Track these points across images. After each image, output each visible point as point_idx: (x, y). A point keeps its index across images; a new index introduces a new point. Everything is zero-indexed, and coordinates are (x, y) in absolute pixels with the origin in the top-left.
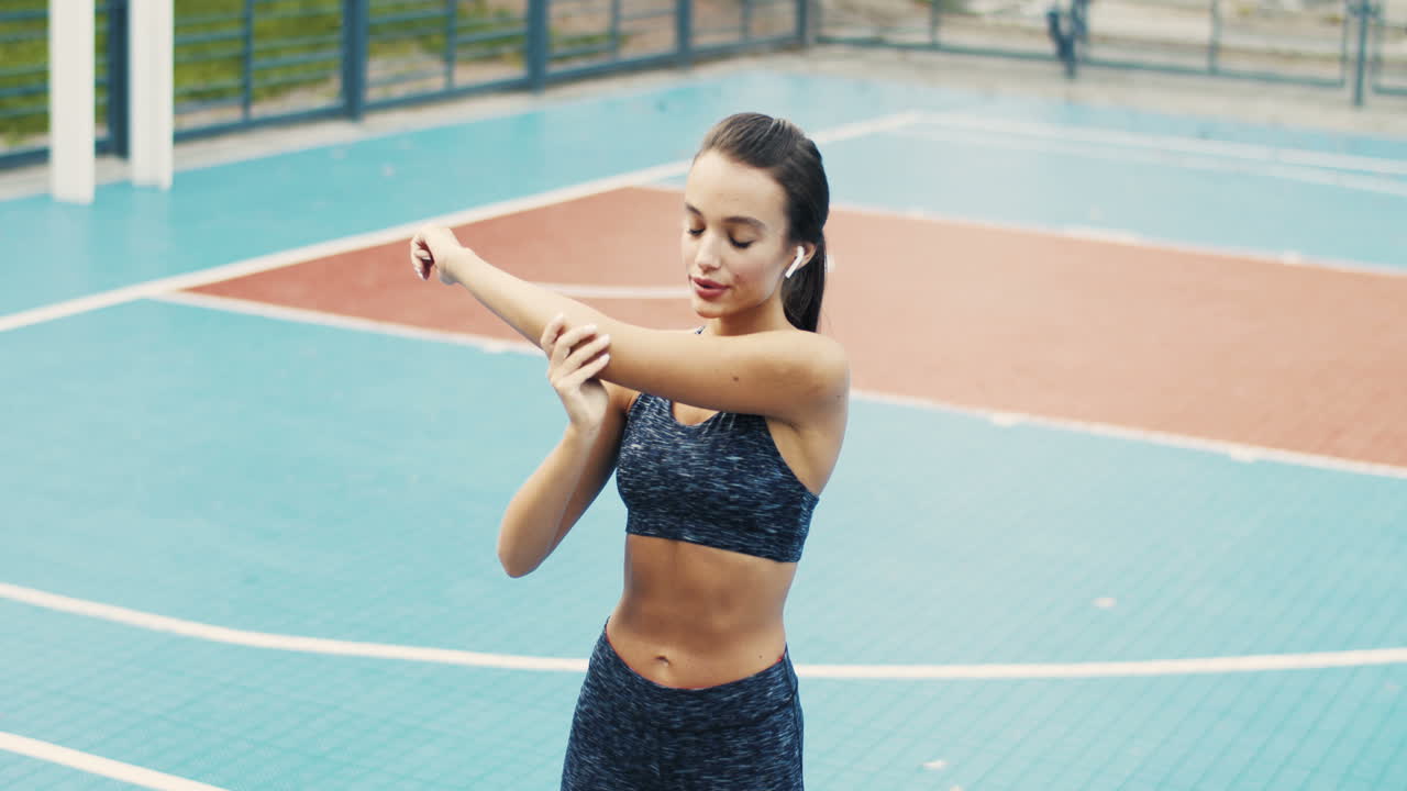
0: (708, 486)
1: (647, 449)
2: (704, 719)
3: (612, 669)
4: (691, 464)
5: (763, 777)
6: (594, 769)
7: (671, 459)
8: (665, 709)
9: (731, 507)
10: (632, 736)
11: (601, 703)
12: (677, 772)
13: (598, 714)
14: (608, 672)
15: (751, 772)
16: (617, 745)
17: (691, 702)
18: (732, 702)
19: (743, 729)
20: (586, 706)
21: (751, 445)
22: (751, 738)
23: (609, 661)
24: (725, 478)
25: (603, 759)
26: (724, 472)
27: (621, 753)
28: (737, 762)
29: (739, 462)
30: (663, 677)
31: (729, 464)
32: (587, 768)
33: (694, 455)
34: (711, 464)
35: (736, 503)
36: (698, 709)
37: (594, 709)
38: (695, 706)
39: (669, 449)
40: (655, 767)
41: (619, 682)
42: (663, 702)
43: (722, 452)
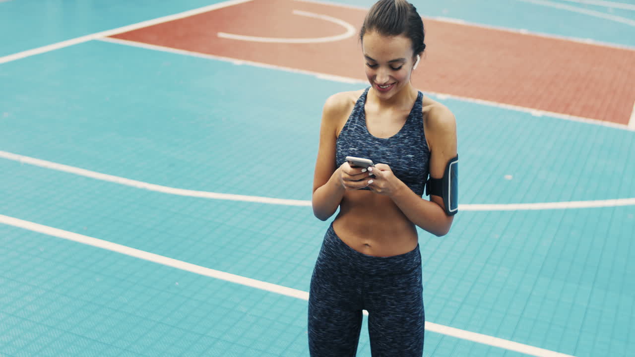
0: (399, 168)
1: (360, 150)
2: (386, 270)
3: (339, 247)
4: (387, 157)
5: (410, 296)
6: (327, 291)
7: (375, 155)
8: (368, 266)
9: (409, 177)
10: (349, 277)
11: (332, 262)
12: (370, 292)
13: (330, 267)
14: (337, 248)
15: (405, 293)
16: (340, 280)
17: (381, 263)
18: (401, 263)
19: (403, 275)
20: (324, 263)
21: (417, 150)
22: (407, 279)
23: (337, 243)
24: (407, 164)
25: (332, 286)
26: (407, 162)
27: (341, 284)
28: (399, 289)
29: (413, 157)
30: (367, 252)
31: (408, 159)
32: (324, 290)
33: (388, 153)
34: (400, 158)
35: (412, 175)
36: (383, 266)
37: (328, 265)
38: (382, 265)
39: (372, 149)
40: (359, 291)
41: (343, 253)
42: (368, 263)
43: (404, 153)
